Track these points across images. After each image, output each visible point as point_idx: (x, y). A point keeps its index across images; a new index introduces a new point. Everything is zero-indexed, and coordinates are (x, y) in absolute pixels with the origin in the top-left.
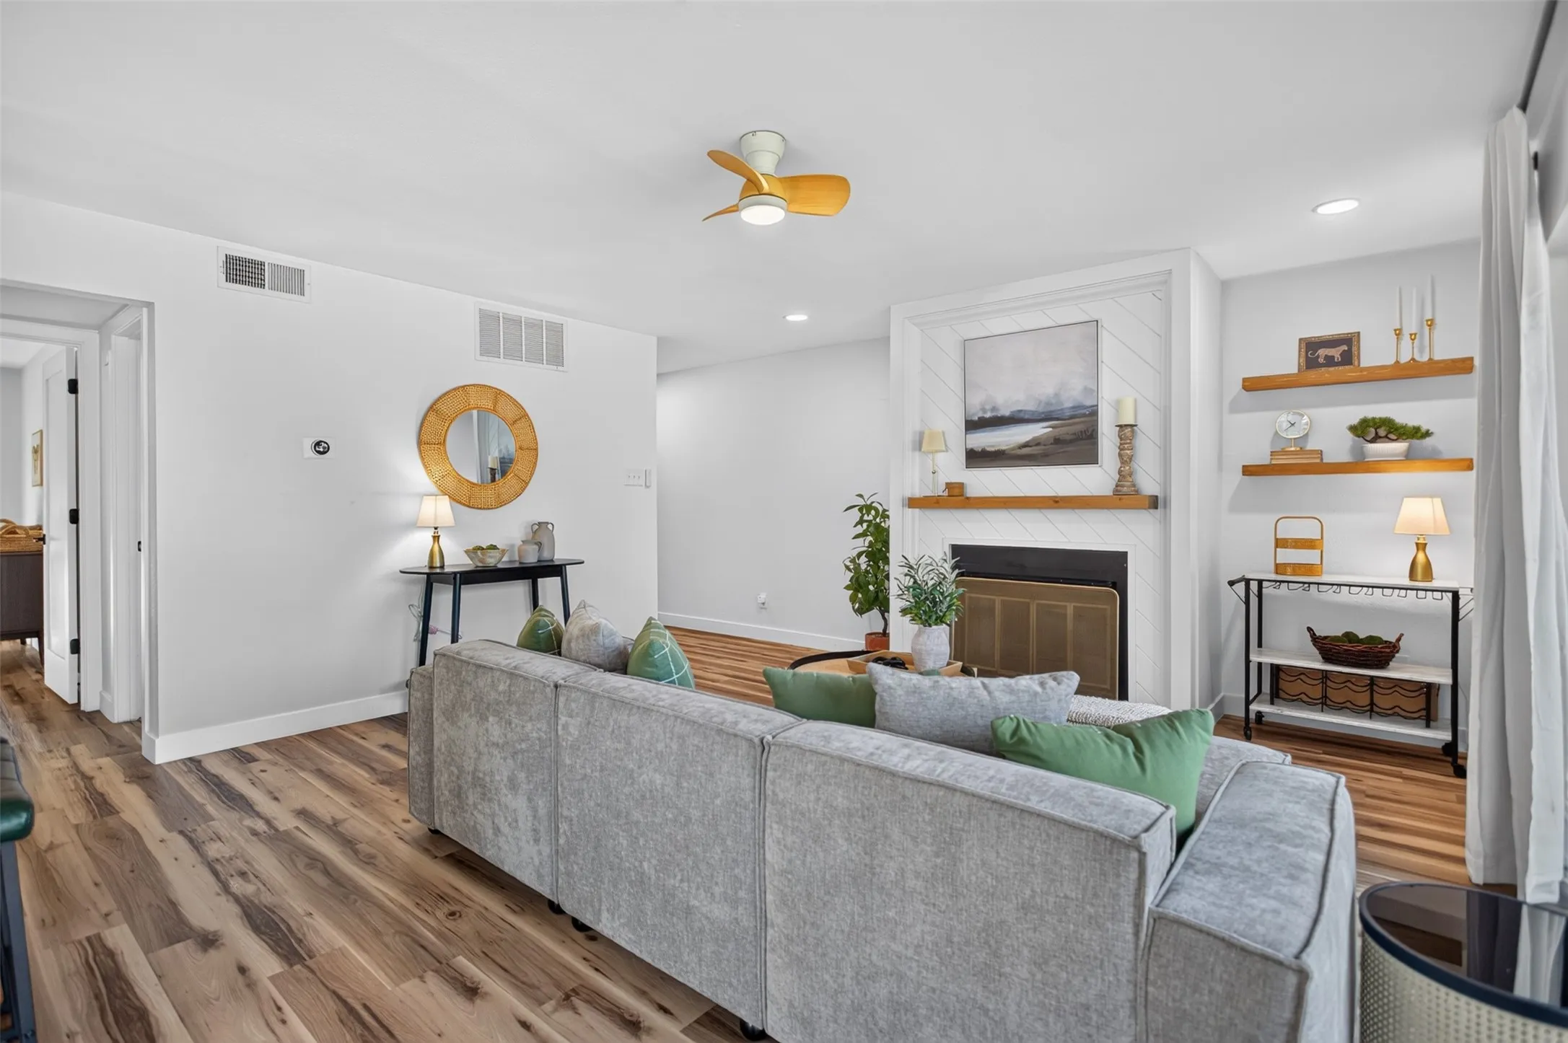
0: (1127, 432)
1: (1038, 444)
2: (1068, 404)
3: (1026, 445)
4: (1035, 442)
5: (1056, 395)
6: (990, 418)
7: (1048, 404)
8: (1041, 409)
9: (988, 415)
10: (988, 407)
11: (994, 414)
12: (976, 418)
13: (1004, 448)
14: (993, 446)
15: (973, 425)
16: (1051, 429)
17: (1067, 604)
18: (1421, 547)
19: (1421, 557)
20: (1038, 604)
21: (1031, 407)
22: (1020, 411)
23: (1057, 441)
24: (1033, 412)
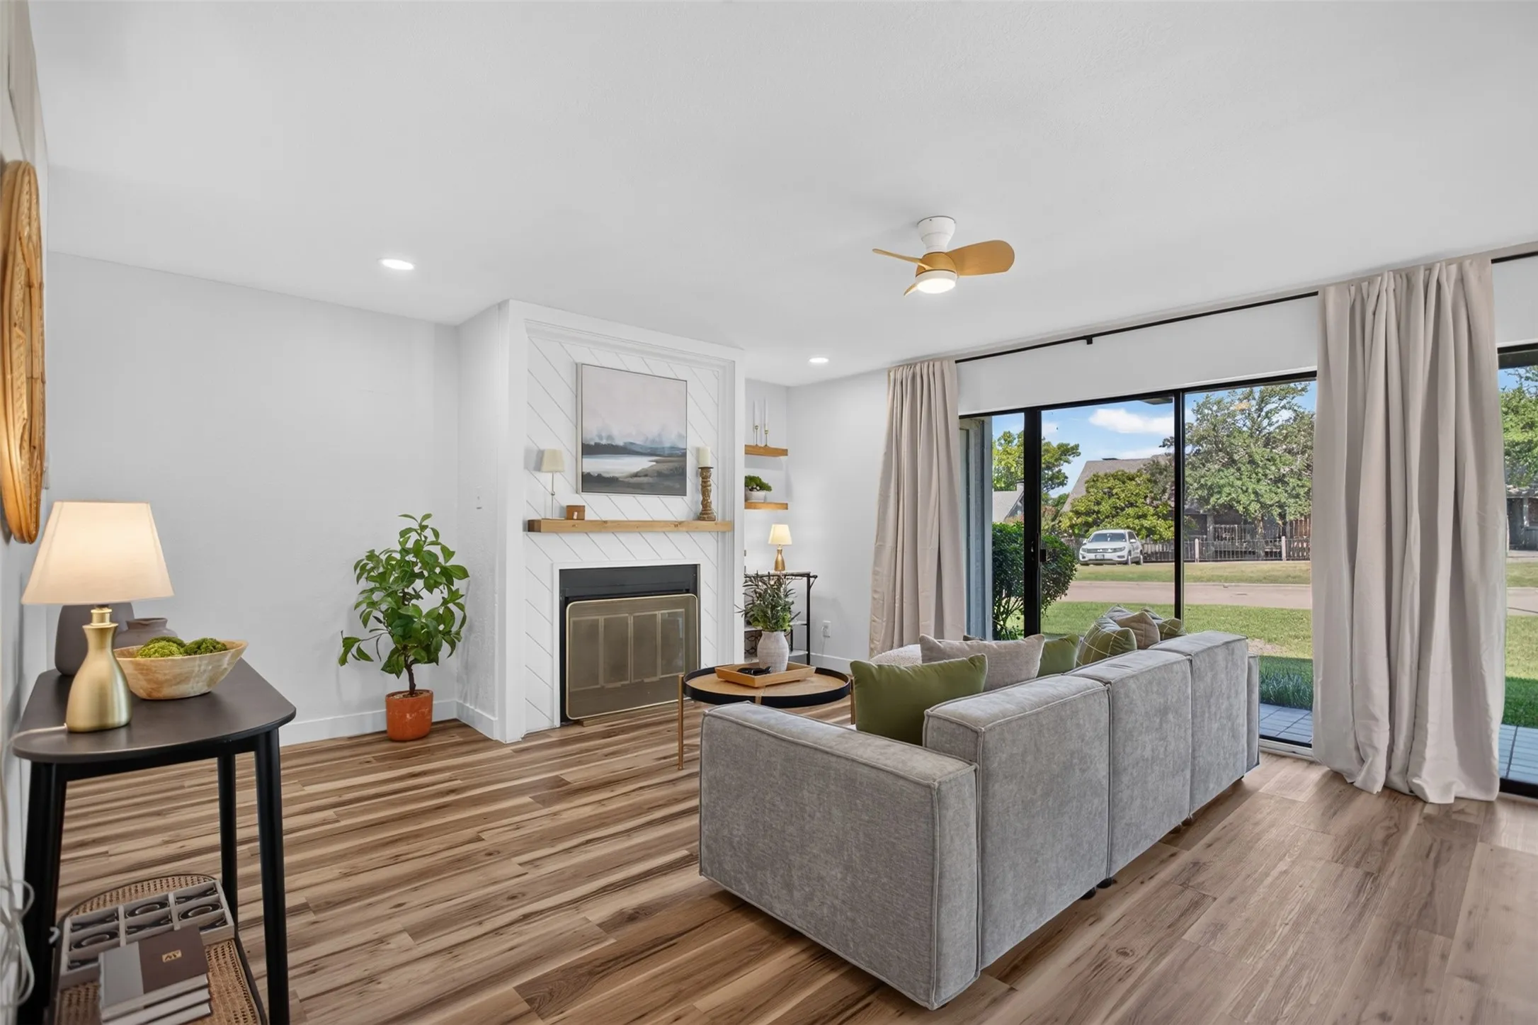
0: (704, 472)
1: (646, 476)
2: (667, 445)
3: (636, 475)
4: (644, 474)
5: (660, 435)
6: (605, 445)
7: (653, 441)
8: (649, 445)
9: (604, 442)
10: (604, 435)
11: (609, 442)
12: (592, 443)
13: (617, 475)
14: (608, 473)
15: (589, 450)
16: (654, 463)
17: (657, 612)
18: (780, 552)
19: (780, 558)
20: (634, 617)
21: (639, 441)
22: (631, 443)
23: (660, 474)
24: (642, 447)
